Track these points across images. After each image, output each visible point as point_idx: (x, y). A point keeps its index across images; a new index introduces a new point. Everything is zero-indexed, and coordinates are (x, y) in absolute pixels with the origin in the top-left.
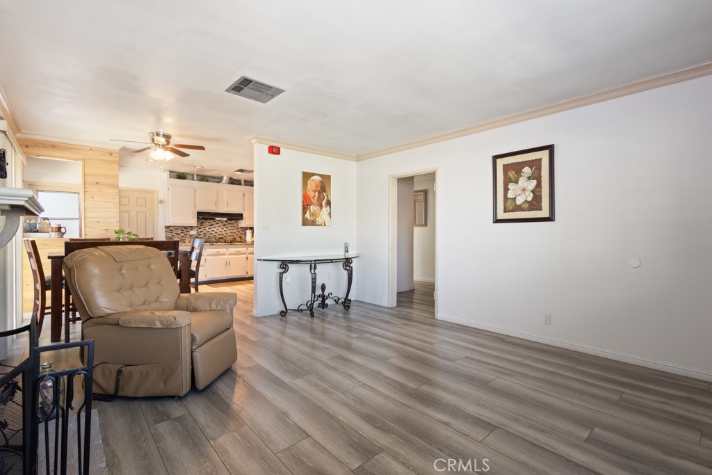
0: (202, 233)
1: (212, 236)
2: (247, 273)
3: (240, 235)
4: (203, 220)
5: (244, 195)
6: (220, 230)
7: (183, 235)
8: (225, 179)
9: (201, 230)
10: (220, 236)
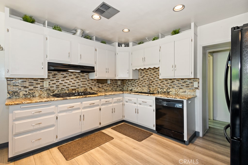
0: (54, 86)
1: (65, 87)
2: (100, 124)
3: (90, 86)
4: (56, 72)
5: (96, 50)
6: (73, 82)
7: (32, 88)
8: (79, 32)
9: (53, 82)
10: (73, 88)
